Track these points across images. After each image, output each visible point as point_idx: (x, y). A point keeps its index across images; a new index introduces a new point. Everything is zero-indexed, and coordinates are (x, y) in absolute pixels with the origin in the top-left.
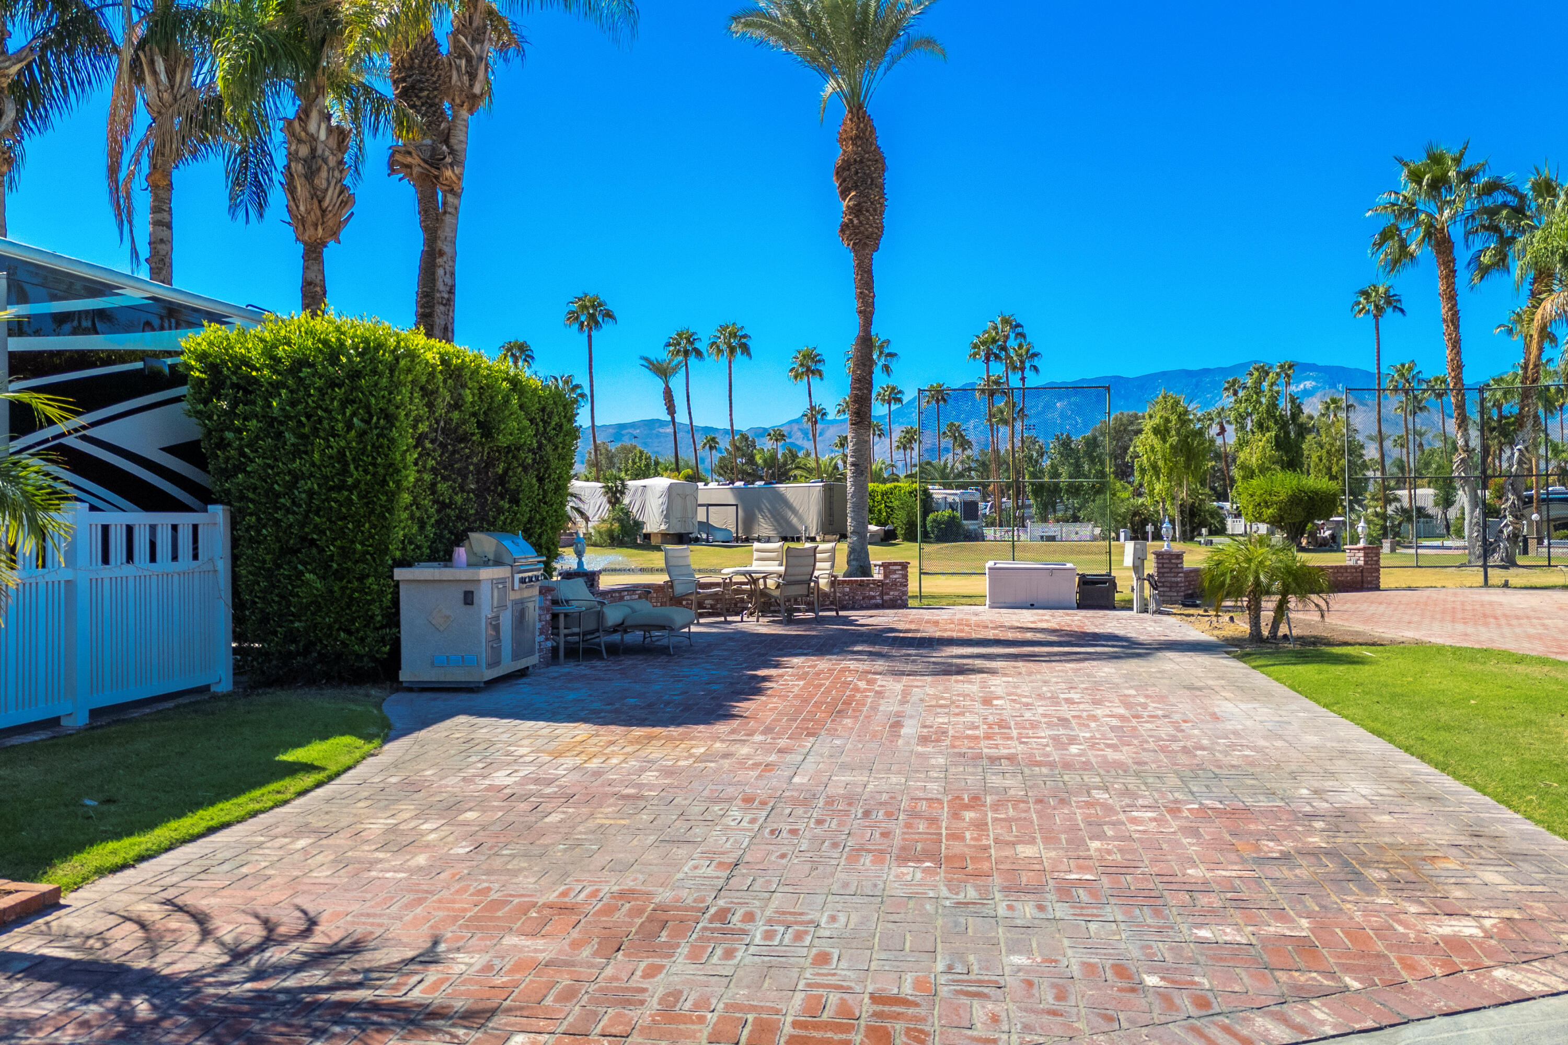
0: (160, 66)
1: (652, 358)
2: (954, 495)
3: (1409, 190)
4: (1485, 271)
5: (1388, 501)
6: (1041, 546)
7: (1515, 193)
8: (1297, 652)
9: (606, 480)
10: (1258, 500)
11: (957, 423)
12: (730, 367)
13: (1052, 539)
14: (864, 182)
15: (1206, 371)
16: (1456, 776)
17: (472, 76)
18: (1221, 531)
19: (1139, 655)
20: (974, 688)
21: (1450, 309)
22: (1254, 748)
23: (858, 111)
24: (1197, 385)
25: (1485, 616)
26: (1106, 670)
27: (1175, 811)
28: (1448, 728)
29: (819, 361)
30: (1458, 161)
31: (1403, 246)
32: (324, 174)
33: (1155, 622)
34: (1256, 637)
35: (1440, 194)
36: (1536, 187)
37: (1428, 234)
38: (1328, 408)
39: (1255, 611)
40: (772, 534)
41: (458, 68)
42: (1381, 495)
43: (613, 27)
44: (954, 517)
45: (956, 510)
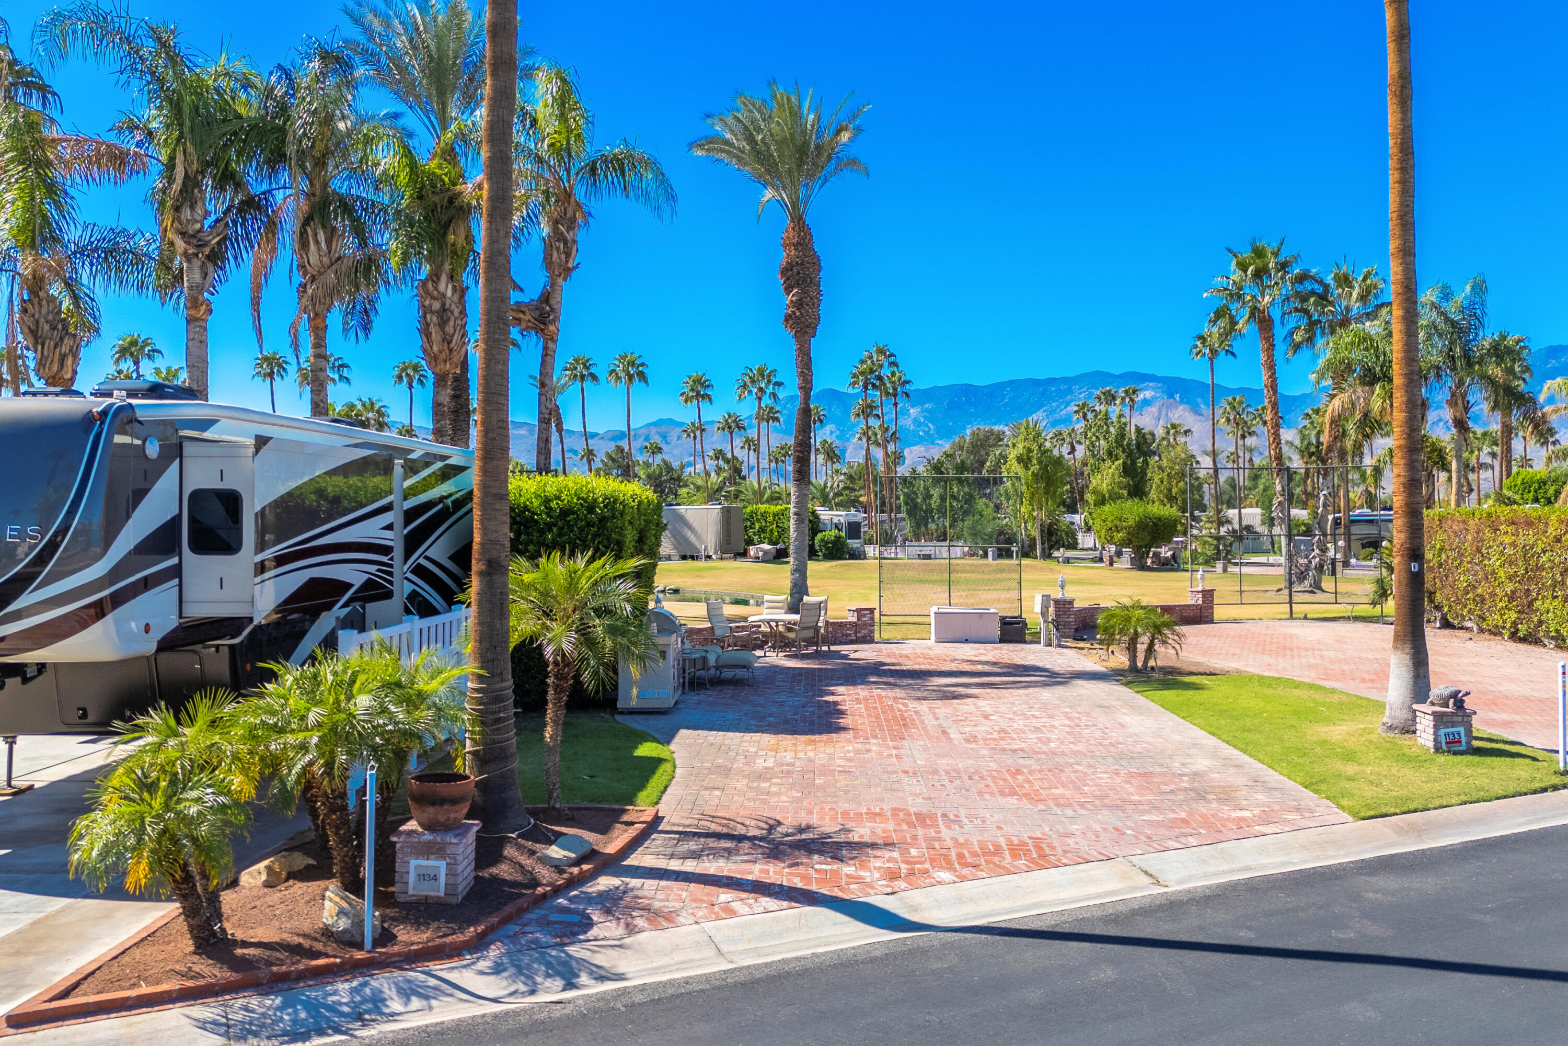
0: (321, 237)
3: (1236, 276)
4: (1297, 347)
5: (1220, 523)
6: (920, 565)
7: (1321, 282)
8: (1162, 681)
10: (1109, 525)
11: (829, 441)
13: (928, 557)
14: (804, 281)
15: (1052, 381)
16: (1251, 756)
17: (568, 255)
18: (1073, 546)
19: (1060, 683)
20: (972, 709)
21: (1270, 377)
22: (1147, 743)
23: (799, 221)
24: (1043, 394)
25: (1285, 648)
26: (1047, 694)
27: (1117, 774)
28: (1249, 731)
30: (1276, 254)
31: (1233, 322)
32: (452, 323)
33: (1060, 654)
34: (1133, 669)
35: (1262, 281)
36: (1337, 278)
37: (1252, 315)
38: (1168, 433)
39: (1132, 648)
40: (673, 552)
41: (558, 249)
42: (1215, 518)
43: (658, 208)
44: (840, 537)
45: (841, 530)
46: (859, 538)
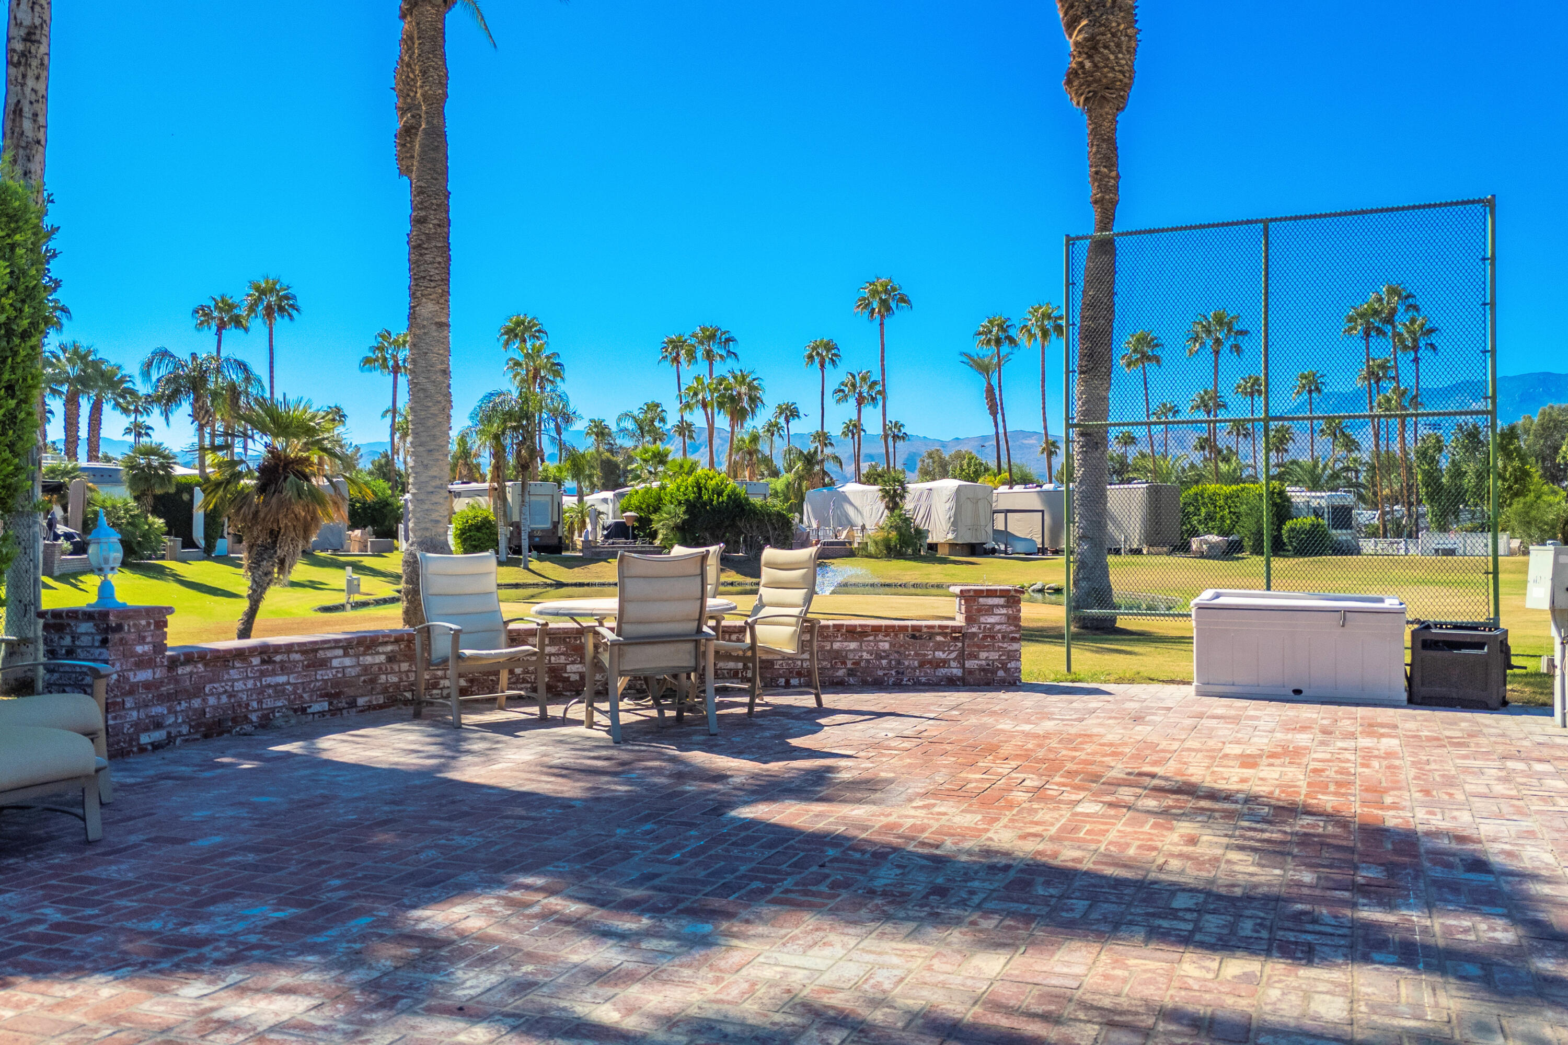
1: (973, 354)
2: (1321, 499)
6: (1437, 562)
9: (885, 483)
12: (1043, 353)
13: (1451, 552)
14: (1101, 4)
29: (1157, 345)
44: (1319, 525)
45: (1322, 516)
46: (1350, 528)
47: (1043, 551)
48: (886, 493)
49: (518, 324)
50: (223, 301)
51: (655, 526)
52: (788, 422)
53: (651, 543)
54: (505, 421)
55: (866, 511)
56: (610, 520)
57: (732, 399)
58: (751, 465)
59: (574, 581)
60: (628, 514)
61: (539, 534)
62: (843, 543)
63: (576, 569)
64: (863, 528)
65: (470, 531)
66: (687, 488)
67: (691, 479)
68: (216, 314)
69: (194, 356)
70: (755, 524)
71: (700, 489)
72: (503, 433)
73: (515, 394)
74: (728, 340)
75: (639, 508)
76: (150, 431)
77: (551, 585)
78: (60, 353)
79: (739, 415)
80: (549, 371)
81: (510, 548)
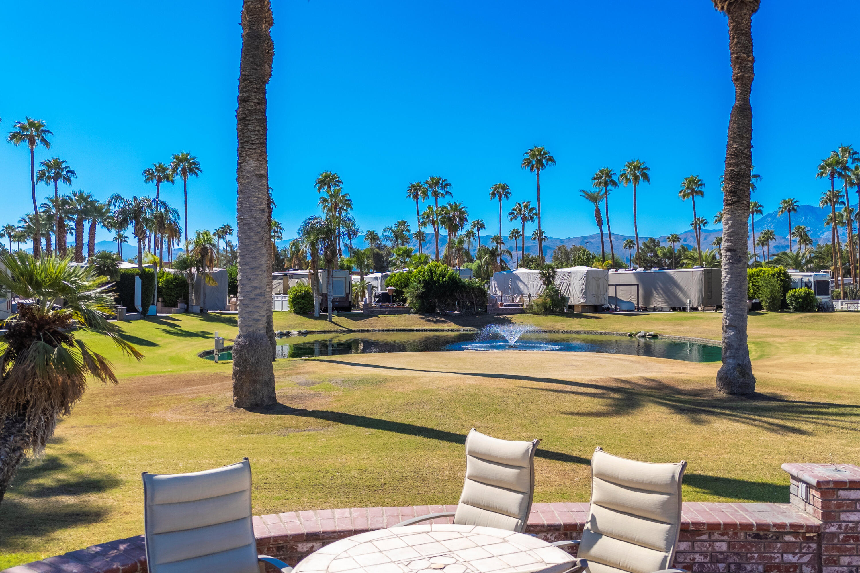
1: (587, 191)
2: (809, 276)
9: (542, 269)
11: (803, 227)
12: (635, 190)
29: (701, 185)
40: (664, 305)
44: (809, 293)
45: (811, 287)
46: (828, 294)
47: (638, 309)
48: (543, 275)
49: (327, 177)
50: (160, 166)
51: (405, 295)
52: (478, 231)
53: (403, 305)
54: (318, 234)
55: (530, 285)
56: (379, 292)
57: (450, 219)
58: (459, 257)
59: (359, 329)
60: (390, 288)
61: (338, 300)
62: (517, 305)
63: (360, 322)
64: (530, 296)
65: (298, 298)
66: (424, 273)
67: (426, 267)
68: (156, 174)
69: (135, 198)
70: (465, 294)
71: (432, 273)
72: (317, 242)
73: (324, 218)
74: (447, 185)
75: (396, 285)
76: (126, 239)
77: (345, 331)
78: (73, 197)
79: (453, 229)
80: (345, 204)
81: (321, 309)
